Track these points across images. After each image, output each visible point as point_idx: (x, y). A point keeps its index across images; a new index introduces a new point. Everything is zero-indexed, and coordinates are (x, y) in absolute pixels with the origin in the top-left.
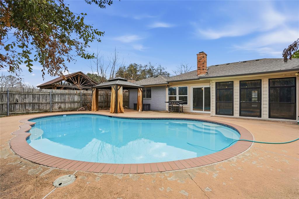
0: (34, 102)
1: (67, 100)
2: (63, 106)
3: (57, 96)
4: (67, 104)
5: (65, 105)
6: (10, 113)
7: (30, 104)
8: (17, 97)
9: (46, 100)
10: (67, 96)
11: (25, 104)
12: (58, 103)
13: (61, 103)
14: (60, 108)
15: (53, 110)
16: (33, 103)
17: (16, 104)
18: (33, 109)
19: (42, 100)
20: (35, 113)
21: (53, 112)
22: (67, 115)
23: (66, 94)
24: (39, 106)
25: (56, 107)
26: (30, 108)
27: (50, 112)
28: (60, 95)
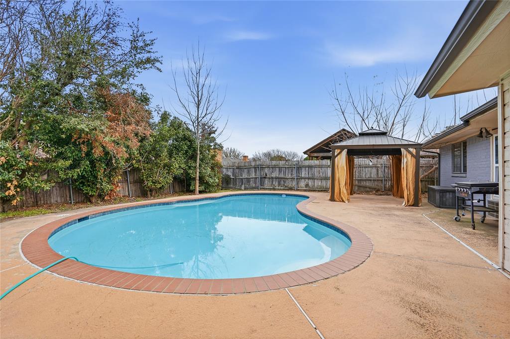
0: (280, 176)
1: (316, 174)
2: (310, 183)
3: (303, 169)
4: (316, 180)
5: (314, 182)
6: (262, 187)
7: (276, 178)
8: (266, 170)
9: (292, 174)
10: (316, 170)
11: (272, 178)
12: (305, 178)
13: (309, 179)
14: (307, 185)
15: (299, 187)
16: (279, 178)
17: (265, 178)
18: (279, 184)
19: (288, 175)
20: (281, 189)
21: (298, 190)
22: (287, 195)
23: (315, 167)
24: (284, 182)
25: (302, 184)
26: (276, 183)
27: (294, 190)
28: (307, 168)
